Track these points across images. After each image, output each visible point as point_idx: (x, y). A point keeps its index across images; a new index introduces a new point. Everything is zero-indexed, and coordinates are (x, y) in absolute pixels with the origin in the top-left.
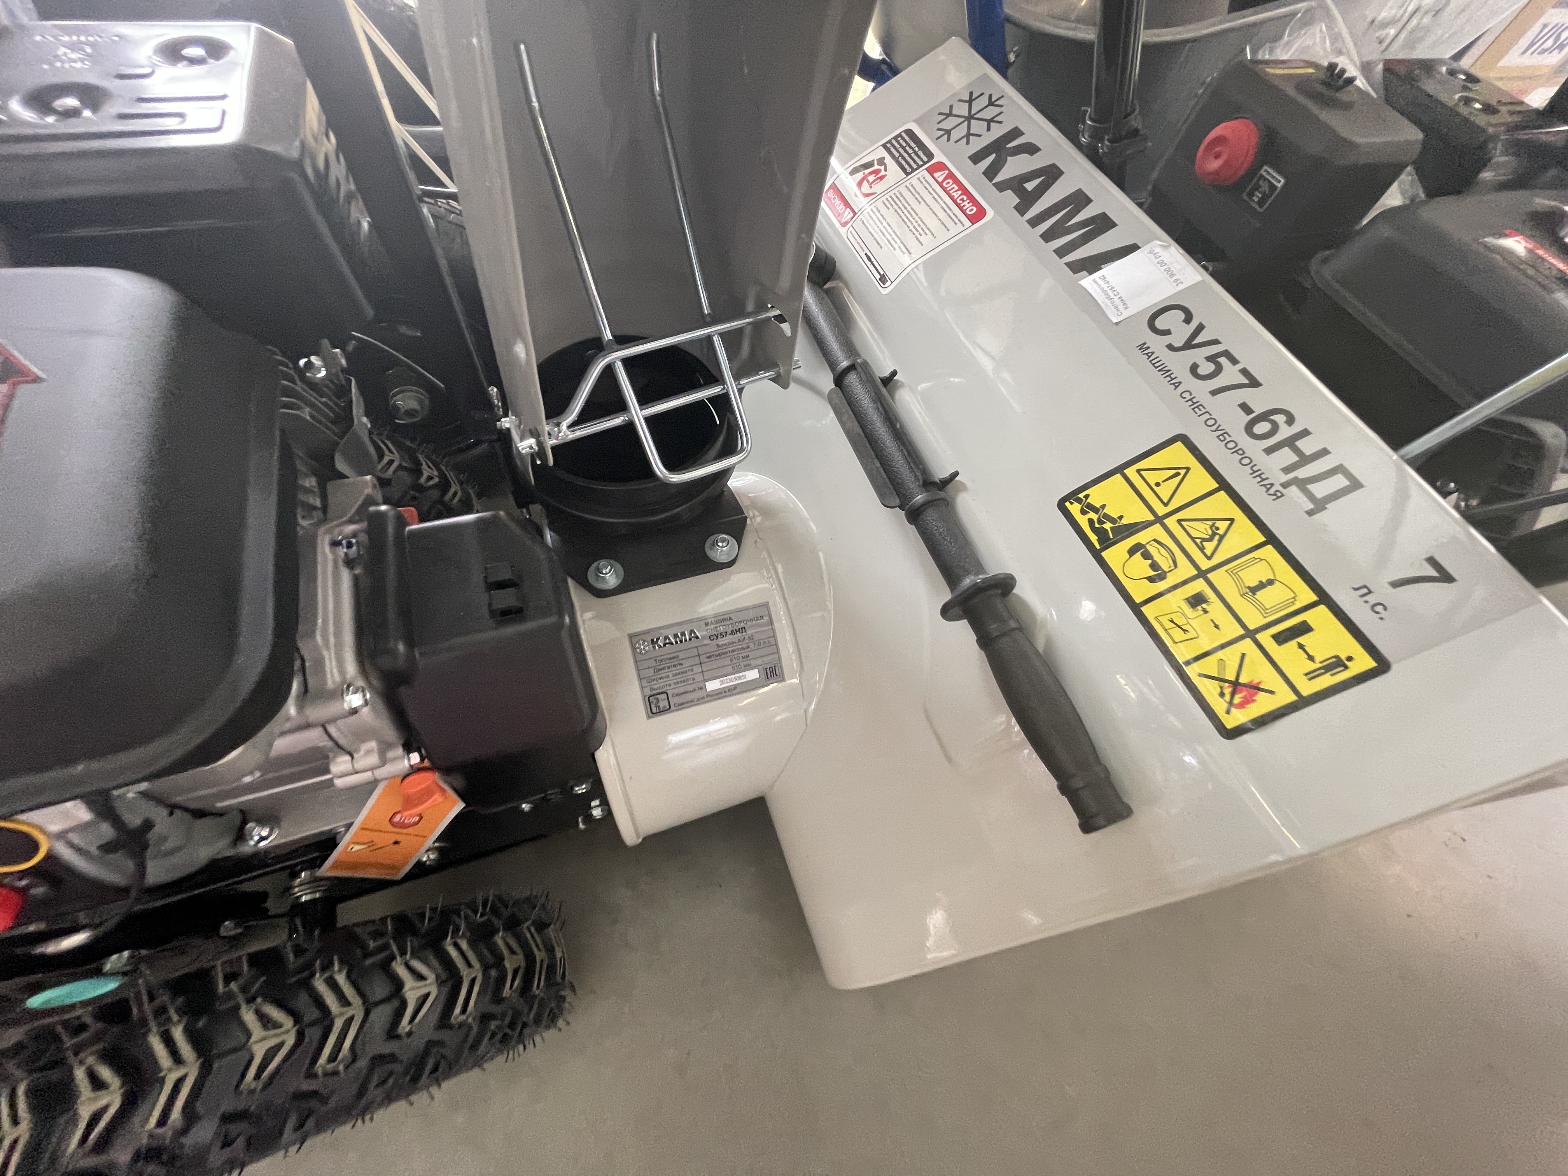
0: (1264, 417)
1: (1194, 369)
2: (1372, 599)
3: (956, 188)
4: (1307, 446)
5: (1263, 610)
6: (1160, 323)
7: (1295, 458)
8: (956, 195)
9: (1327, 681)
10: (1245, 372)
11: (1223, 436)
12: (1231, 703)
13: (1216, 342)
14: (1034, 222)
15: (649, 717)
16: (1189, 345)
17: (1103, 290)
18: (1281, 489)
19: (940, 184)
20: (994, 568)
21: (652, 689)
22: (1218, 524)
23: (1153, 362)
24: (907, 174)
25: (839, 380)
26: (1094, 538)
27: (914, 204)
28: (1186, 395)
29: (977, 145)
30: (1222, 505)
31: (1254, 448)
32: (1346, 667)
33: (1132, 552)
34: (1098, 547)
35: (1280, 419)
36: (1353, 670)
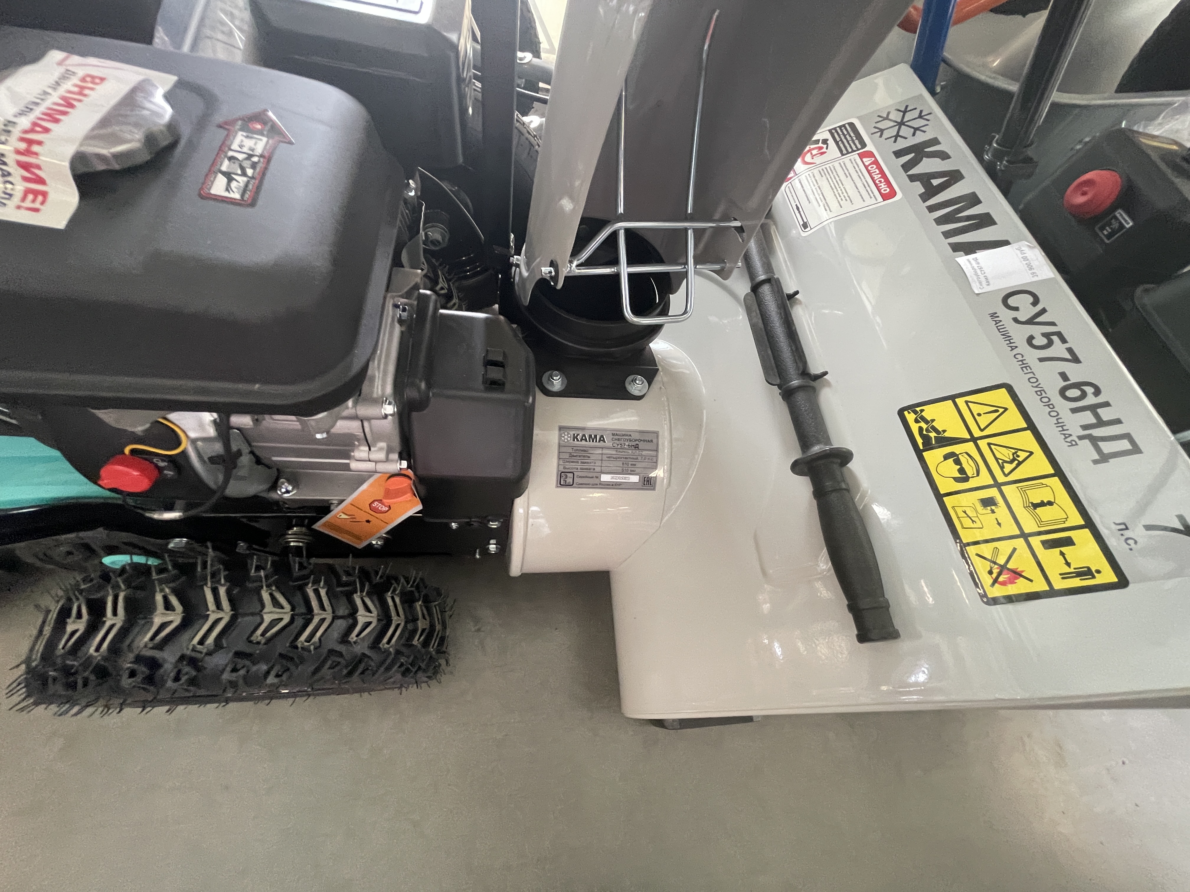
0: (1077, 385)
1: (1030, 340)
2: (1127, 534)
3: (878, 172)
4: (1105, 414)
5: (1039, 521)
6: (1011, 301)
7: (1093, 420)
8: (876, 177)
9: (1076, 582)
10: (1070, 350)
11: (1040, 392)
12: (995, 581)
13: (1053, 324)
14: (932, 209)
15: (557, 487)
16: (1031, 321)
17: (973, 268)
18: (1077, 440)
19: (866, 167)
20: (839, 443)
21: (564, 468)
22: (1019, 453)
23: (999, 328)
24: (843, 155)
25: (755, 288)
26: (920, 441)
27: (843, 177)
28: (1019, 357)
29: (902, 144)
30: (1027, 440)
31: (1063, 407)
32: (1094, 577)
33: (946, 457)
34: (921, 448)
35: (1089, 390)
36: (1099, 580)
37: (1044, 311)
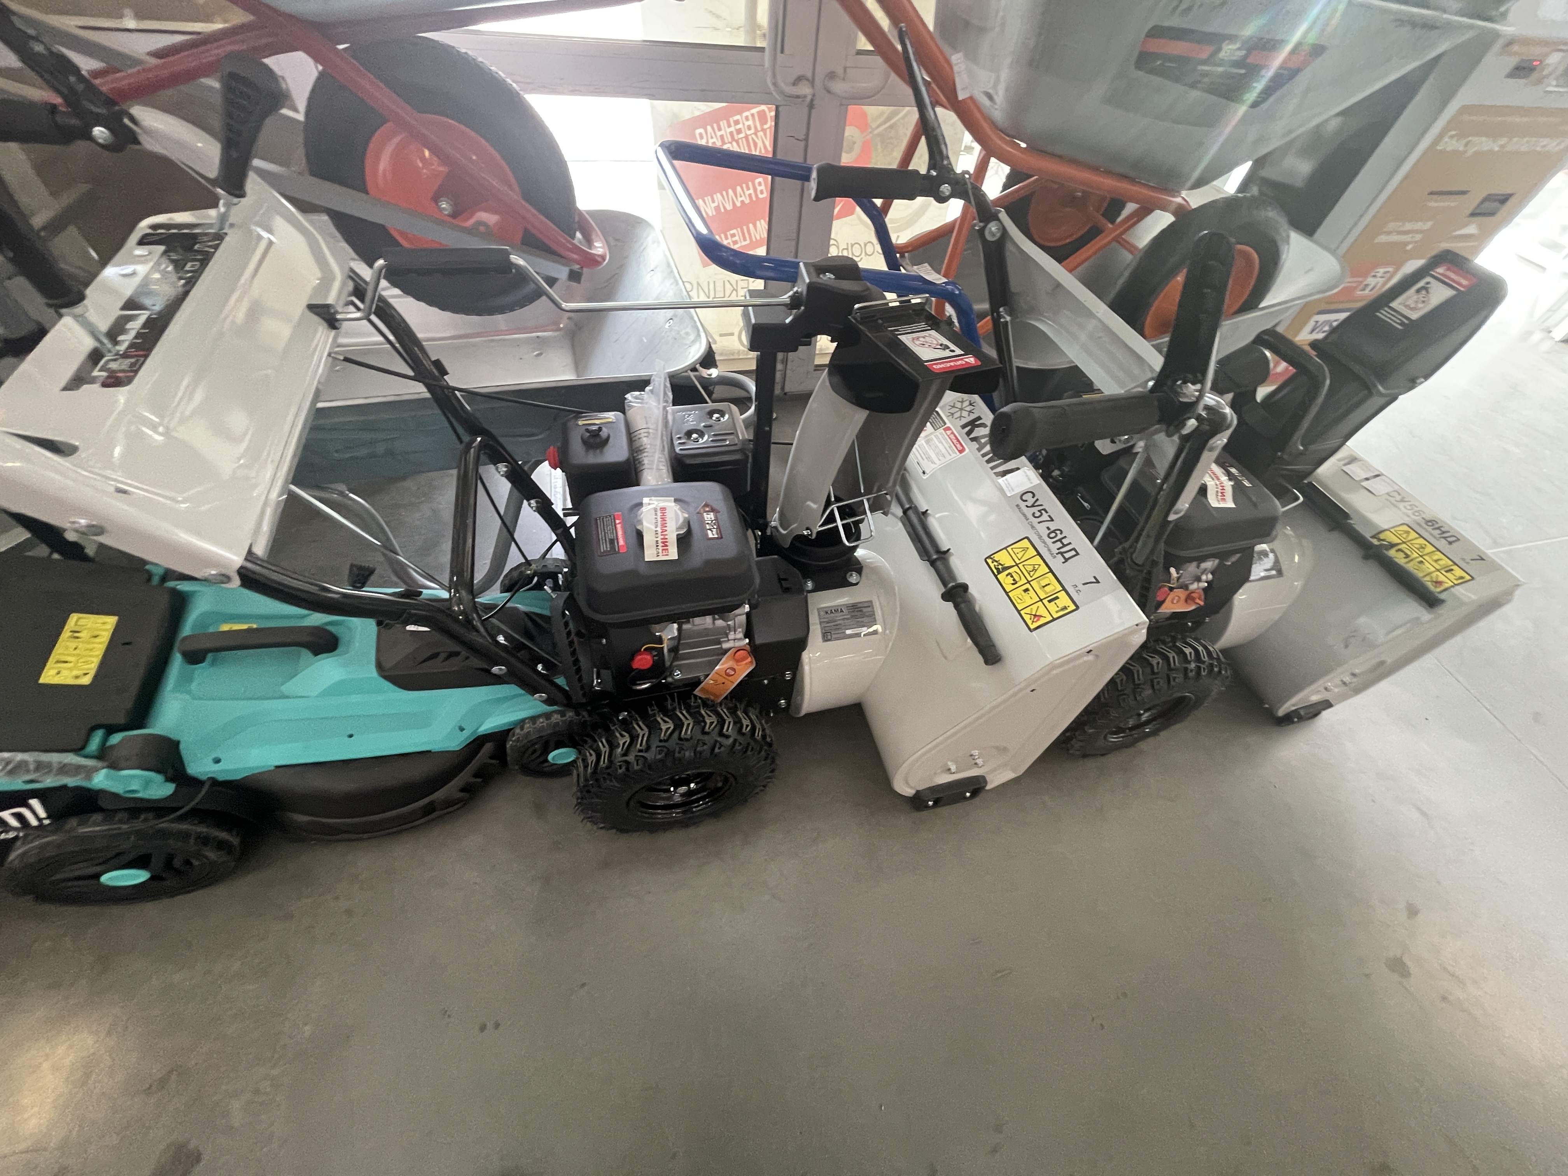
0: (1054, 532)
1: (1033, 514)
2: (1077, 589)
3: (954, 438)
4: (1065, 541)
5: (1046, 593)
6: (1024, 498)
7: (1061, 545)
8: (954, 441)
9: (1061, 613)
10: (1049, 516)
11: (1040, 537)
12: (1033, 622)
13: (1041, 505)
14: (983, 455)
15: (824, 642)
16: (1033, 506)
17: (1006, 484)
18: (1056, 555)
19: (948, 436)
20: (961, 580)
21: (826, 631)
22: (1035, 566)
23: (1020, 511)
24: (937, 432)
25: (905, 512)
26: (995, 571)
27: (937, 443)
28: (1030, 523)
29: (963, 421)
30: (1038, 560)
31: (1049, 541)
32: (1067, 609)
33: (1007, 575)
34: (996, 574)
35: (1058, 532)
36: (1069, 609)
37: (1037, 500)
